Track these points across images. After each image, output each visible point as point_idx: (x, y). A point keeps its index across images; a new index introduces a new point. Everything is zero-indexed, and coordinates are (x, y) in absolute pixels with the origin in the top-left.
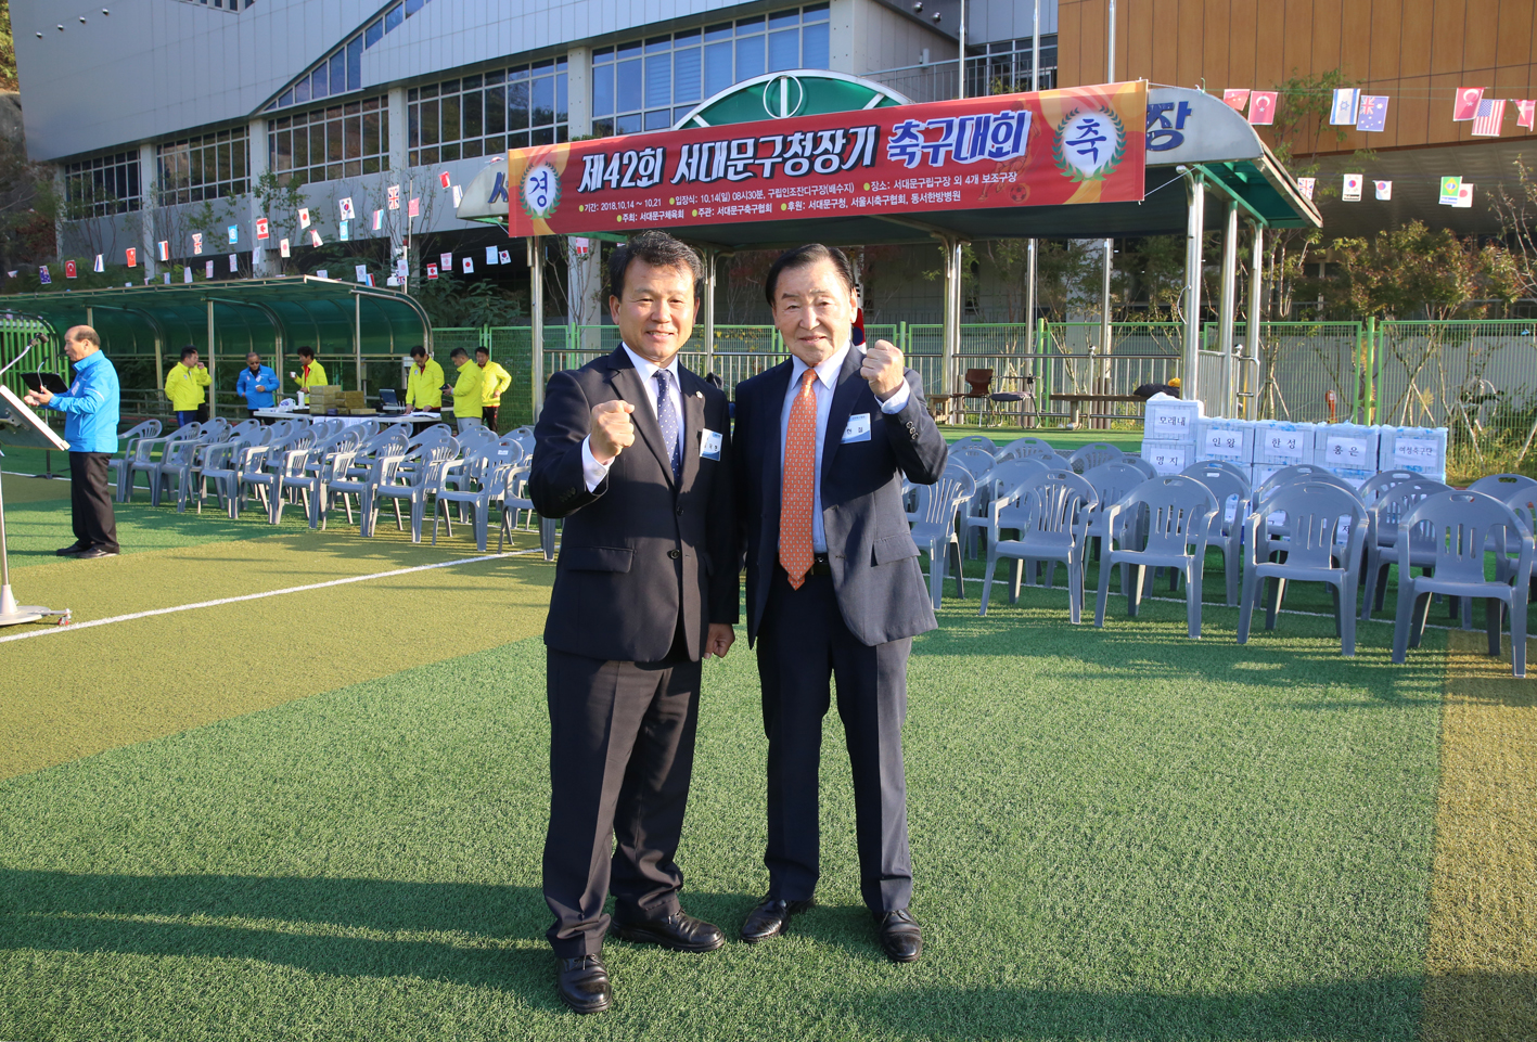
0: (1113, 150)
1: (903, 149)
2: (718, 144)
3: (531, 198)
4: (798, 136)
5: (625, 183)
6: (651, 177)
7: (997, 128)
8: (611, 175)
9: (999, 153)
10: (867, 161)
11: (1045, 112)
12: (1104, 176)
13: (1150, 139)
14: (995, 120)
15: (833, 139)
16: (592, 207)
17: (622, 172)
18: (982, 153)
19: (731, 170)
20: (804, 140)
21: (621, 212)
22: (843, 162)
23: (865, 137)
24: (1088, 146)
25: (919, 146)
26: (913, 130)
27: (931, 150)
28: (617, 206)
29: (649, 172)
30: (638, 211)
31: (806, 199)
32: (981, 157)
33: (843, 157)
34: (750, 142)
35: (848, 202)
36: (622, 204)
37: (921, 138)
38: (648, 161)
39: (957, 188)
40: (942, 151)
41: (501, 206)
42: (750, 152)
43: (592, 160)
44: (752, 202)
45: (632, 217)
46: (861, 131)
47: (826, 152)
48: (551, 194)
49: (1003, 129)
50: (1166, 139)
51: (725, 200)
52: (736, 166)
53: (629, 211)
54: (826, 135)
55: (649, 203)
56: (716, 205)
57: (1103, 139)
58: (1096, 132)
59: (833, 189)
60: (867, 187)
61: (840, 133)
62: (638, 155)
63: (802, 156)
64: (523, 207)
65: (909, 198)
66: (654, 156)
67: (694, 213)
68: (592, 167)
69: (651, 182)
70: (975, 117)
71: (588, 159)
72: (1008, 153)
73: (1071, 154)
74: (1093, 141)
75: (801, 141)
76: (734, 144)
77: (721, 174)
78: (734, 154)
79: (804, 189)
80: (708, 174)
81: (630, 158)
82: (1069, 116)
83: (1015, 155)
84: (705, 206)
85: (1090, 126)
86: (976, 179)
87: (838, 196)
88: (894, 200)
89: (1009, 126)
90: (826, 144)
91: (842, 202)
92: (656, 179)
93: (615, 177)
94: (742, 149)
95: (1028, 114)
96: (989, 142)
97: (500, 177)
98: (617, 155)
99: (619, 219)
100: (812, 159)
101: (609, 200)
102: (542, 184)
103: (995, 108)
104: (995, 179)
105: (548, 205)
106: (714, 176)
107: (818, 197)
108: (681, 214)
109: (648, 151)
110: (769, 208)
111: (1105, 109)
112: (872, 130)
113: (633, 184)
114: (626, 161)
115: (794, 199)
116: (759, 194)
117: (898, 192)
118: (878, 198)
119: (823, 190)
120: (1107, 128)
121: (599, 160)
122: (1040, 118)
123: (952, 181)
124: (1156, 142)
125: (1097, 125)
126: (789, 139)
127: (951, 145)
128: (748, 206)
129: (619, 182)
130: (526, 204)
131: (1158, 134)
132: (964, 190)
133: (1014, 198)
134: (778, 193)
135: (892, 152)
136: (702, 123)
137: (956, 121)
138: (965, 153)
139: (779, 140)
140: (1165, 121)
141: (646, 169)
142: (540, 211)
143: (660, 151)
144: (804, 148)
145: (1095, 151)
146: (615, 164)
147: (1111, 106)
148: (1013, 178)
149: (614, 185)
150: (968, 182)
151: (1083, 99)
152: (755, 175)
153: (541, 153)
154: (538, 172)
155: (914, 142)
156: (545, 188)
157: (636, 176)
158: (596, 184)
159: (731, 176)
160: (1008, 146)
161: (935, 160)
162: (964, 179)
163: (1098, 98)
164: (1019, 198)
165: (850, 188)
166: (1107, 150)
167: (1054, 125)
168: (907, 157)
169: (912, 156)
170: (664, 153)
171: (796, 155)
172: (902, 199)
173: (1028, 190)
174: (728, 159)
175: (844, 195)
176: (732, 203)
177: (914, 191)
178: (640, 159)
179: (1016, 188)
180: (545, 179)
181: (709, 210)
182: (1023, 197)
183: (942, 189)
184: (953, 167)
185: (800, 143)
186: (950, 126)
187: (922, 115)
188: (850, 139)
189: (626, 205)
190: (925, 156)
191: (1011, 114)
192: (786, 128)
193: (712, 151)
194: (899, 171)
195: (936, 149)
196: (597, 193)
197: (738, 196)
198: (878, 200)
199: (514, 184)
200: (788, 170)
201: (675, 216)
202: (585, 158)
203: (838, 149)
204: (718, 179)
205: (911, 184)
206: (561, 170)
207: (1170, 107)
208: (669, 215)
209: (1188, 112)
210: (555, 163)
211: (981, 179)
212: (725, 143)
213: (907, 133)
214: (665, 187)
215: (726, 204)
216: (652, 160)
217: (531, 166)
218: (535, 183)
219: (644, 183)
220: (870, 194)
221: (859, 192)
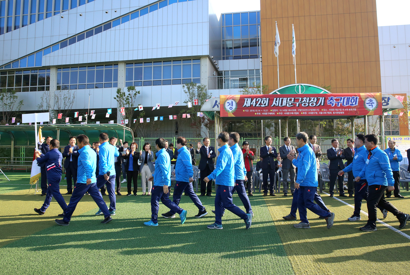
0: (376, 105)
1: (331, 103)
2: (284, 98)
3: (227, 107)
4: (305, 98)
5: (257, 105)
6: (265, 104)
7: (351, 100)
8: (253, 103)
9: (352, 104)
10: (322, 104)
11: (362, 97)
12: (374, 110)
13: (383, 103)
14: (351, 98)
15: (314, 99)
16: (247, 111)
17: (256, 103)
18: (348, 104)
19: (288, 104)
20: (307, 99)
21: (256, 112)
22: (316, 104)
23: (322, 100)
24: (371, 104)
25: (334, 102)
26: (333, 99)
27: (337, 103)
28: (255, 111)
29: (265, 103)
30: (261, 112)
31: (307, 112)
32: (348, 105)
33: (317, 103)
34: (293, 99)
35: (318, 113)
36: (256, 111)
37: (335, 100)
38: (264, 101)
39: (343, 111)
40: (340, 104)
41: (216, 109)
42: (293, 101)
43: (247, 100)
44: (293, 112)
45: (259, 114)
46: (321, 98)
47: (312, 102)
48: (234, 107)
49: (353, 100)
50: (385, 104)
51: (286, 111)
52: (289, 103)
53: (259, 112)
54: (313, 98)
55: (264, 110)
56: (284, 112)
57: (374, 103)
58: (372, 102)
59: (314, 110)
60: (322, 110)
61: (316, 98)
62: (261, 99)
63: (306, 102)
64: (225, 110)
65: (332, 113)
66: (266, 100)
67: (278, 113)
68: (247, 101)
69: (265, 106)
70: (347, 97)
71: (246, 99)
72: (354, 105)
73: (367, 106)
74: (372, 103)
75: (306, 99)
76: (289, 99)
77: (285, 105)
78: (288, 101)
79: (307, 110)
80: (282, 104)
81: (259, 100)
82: (366, 98)
83: (356, 105)
84: (281, 112)
85: (371, 101)
86: (347, 109)
87: (315, 111)
88: (329, 113)
89: (354, 99)
90: (312, 100)
91: (317, 113)
92: (267, 105)
93: (254, 104)
94: (290, 100)
95: (358, 97)
96: (350, 103)
97: (216, 102)
98: (255, 99)
99: (256, 114)
100: (309, 103)
101: (252, 109)
102: (231, 104)
103: (351, 96)
104: (351, 110)
105: (233, 109)
106: (283, 105)
107: (310, 111)
108: (274, 113)
109: (264, 98)
110: (298, 113)
111: (374, 98)
112: (323, 98)
113: (260, 106)
114: (257, 100)
115: (305, 112)
116: (295, 110)
117: (330, 111)
118: (325, 112)
119: (312, 110)
120: (374, 101)
121: (249, 100)
122: (360, 98)
123: (342, 110)
124: (384, 104)
125: (372, 100)
126: (303, 98)
127: (341, 102)
128: (292, 113)
129: (256, 105)
130: (226, 109)
131: (384, 103)
132: (345, 111)
133: (356, 114)
134: (300, 110)
135: (328, 103)
136: (279, 93)
137: (343, 98)
138: (344, 104)
139: (300, 99)
140: (385, 100)
141: (264, 102)
142: (230, 111)
143: (268, 99)
144: (306, 101)
145: (372, 105)
146: (254, 101)
147: (375, 97)
148: (355, 110)
149: (254, 106)
150: (345, 110)
151: (369, 96)
152: (294, 106)
153: (230, 97)
154: (230, 101)
155: (333, 101)
156: (232, 105)
157: (260, 104)
158: (248, 105)
159: (288, 105)
160: (354, 103)
161: (338, 105)
162: (344, 109)
163: (373, 96)
164: (357, 114)
165: (318, 110)
166: (375, 105)
167: (364, 100)
168: (332, 104)
169: (333, 104)
170: (269, 100)
171: (305, 102)
172: (331, 113)
173: (359, 112)
174: (287, 102)
175: (317, 111)
176: (288, 112)
177: (334, 111)
178: (262, 100)
179: (356, 112)
180: (232, 103)
181: (282, 113)
182: (358, 113)
183: (340, 111)
184: (342, 107)
185: (306, 100)
186: (341, 98)
187: (335, 96)
188: (318, 100)
189: (258, 111)
190: (336, 104)
191: (354, 97)
192: (302, 96)
193: (282, 100)
194: (329, 107)
195: (338, 103)
196: (248, 107)
197: (290, 110)
198: (325, 113)
199: (222, 103)
200: (303, 105)
201: (272, 114)
202: (245, 99)
203: (315, 101)
204: (284, 106)
205: (333, 110)
206: (237, 101)
207: (386, 98)
208: (270, 113)
209: (390, 99)
210: (235, 99)
211: (348, 109)
212: (286, 98)
213: (332, 99)
214: (269, 107)
215: (286, 112)
216: (265, 101)
217: (227, 99)
218: (229, 104)
219: (263, 106)
220: (323, 111)
221: (321, 111)
